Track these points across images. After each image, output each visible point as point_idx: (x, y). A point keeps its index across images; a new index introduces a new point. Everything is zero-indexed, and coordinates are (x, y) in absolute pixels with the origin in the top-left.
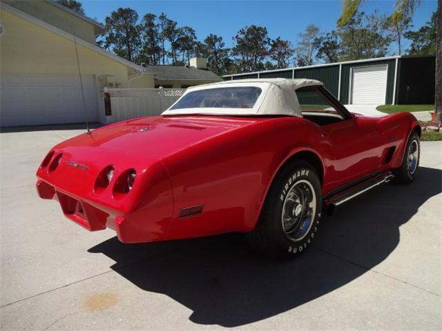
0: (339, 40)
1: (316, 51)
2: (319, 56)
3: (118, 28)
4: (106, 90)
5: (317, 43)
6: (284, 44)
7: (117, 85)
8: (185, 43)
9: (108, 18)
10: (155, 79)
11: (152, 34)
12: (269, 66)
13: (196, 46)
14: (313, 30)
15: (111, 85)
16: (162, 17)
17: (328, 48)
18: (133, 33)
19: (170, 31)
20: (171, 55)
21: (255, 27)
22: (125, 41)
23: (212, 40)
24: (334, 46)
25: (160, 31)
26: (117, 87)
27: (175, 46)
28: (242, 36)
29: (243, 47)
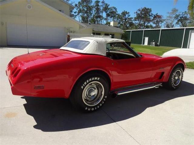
0: (188, 16)
1: (176, 21)
2: (177, 23)
3: (83, 7)
4: (68, 34)
5: (177, 17)
6: (160, 17)
7: (74, 32)
8: (112, 14)
9: (79, 2)
10: (93, 30)
11: (98, 10)
12: (151, 27)
13: (117, 16)
14: (175, 10)
15: (71, 32)
16: (103, 2)
17: (182, 20)
18: (90, 9)
19: (106, 9)
20: (106, 19)
21: (146, 8)
22: (86, 12)
23: (124, 13)
24: (186, 19)
25: (102, 8)
26: (74, 33)
27: (108, 15)
28: (139, 12)
29: (139, 17)
